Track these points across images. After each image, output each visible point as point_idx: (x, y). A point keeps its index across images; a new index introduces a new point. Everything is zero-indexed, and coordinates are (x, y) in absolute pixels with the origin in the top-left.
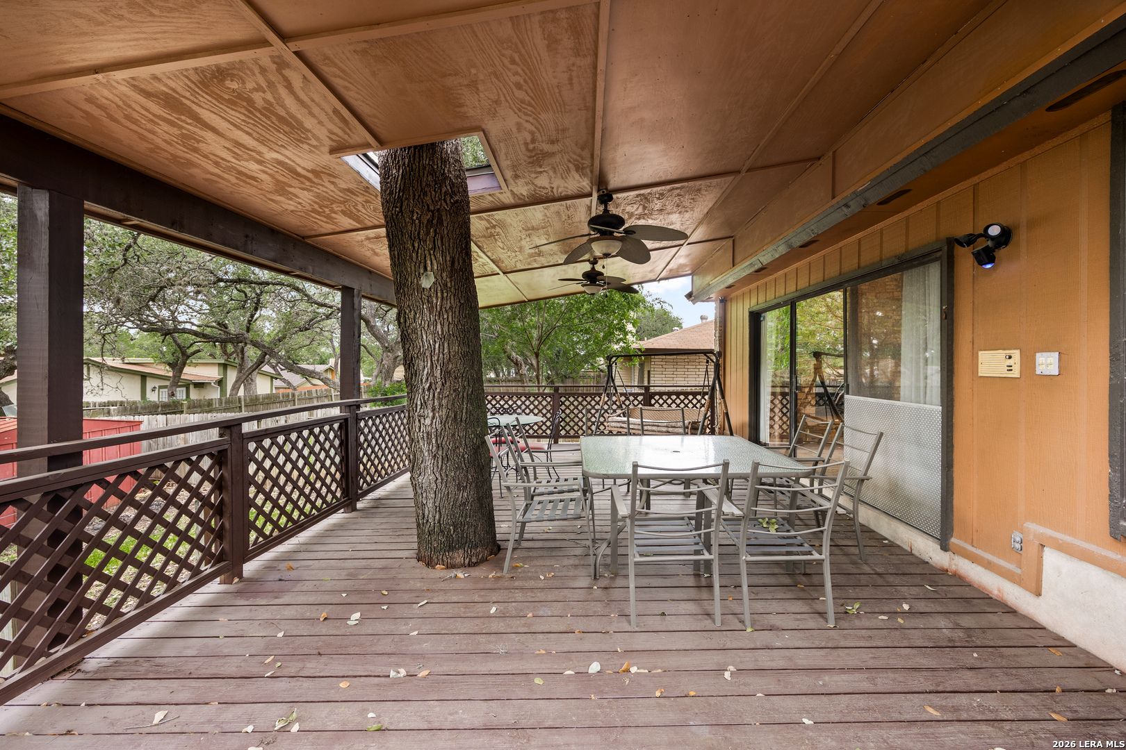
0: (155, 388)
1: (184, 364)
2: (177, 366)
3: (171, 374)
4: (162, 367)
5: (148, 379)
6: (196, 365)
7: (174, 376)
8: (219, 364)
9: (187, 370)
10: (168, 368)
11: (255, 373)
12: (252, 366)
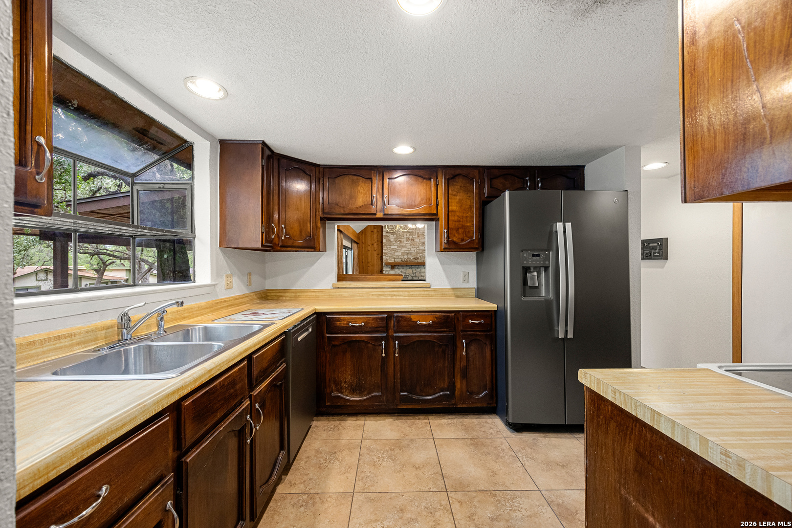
0: (87, 284)
1: (104, 270)
2: (100, 271)
3: (96, 276)
4: (91, 272)
5: (82, 279)
6: (112, 270)
7: (98, 278)
8: (126, 269)
9: (106, 273)
10: (95, 272)
11: (148, 274)
12: (146, 271)
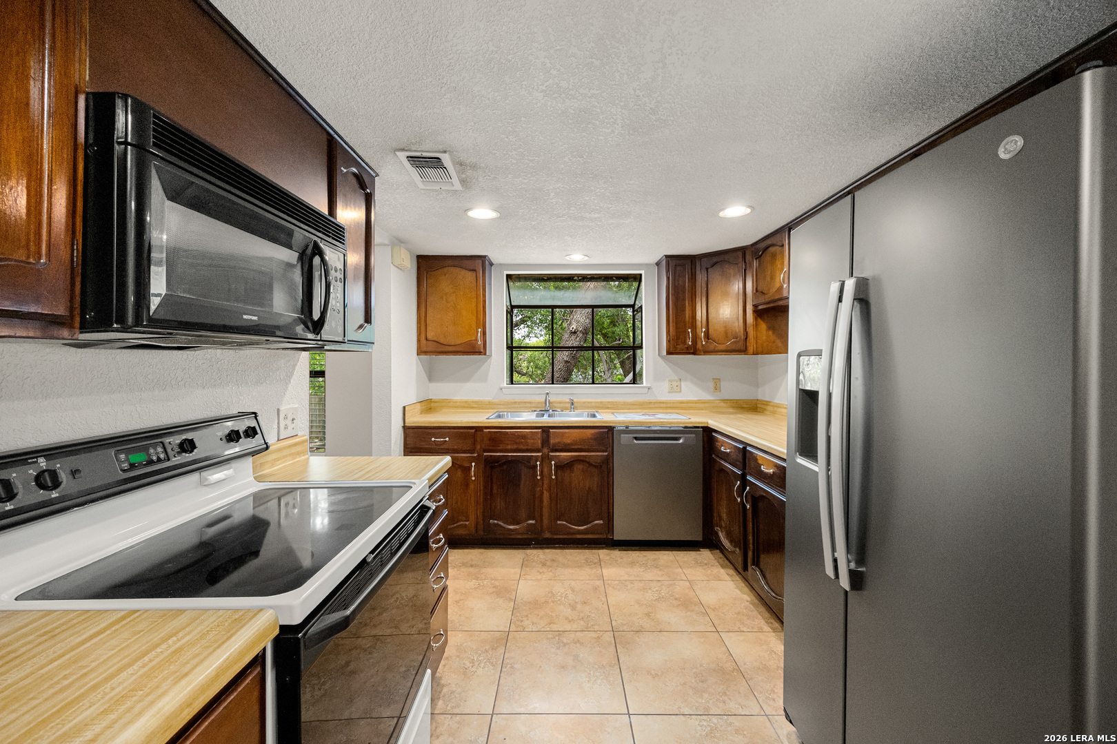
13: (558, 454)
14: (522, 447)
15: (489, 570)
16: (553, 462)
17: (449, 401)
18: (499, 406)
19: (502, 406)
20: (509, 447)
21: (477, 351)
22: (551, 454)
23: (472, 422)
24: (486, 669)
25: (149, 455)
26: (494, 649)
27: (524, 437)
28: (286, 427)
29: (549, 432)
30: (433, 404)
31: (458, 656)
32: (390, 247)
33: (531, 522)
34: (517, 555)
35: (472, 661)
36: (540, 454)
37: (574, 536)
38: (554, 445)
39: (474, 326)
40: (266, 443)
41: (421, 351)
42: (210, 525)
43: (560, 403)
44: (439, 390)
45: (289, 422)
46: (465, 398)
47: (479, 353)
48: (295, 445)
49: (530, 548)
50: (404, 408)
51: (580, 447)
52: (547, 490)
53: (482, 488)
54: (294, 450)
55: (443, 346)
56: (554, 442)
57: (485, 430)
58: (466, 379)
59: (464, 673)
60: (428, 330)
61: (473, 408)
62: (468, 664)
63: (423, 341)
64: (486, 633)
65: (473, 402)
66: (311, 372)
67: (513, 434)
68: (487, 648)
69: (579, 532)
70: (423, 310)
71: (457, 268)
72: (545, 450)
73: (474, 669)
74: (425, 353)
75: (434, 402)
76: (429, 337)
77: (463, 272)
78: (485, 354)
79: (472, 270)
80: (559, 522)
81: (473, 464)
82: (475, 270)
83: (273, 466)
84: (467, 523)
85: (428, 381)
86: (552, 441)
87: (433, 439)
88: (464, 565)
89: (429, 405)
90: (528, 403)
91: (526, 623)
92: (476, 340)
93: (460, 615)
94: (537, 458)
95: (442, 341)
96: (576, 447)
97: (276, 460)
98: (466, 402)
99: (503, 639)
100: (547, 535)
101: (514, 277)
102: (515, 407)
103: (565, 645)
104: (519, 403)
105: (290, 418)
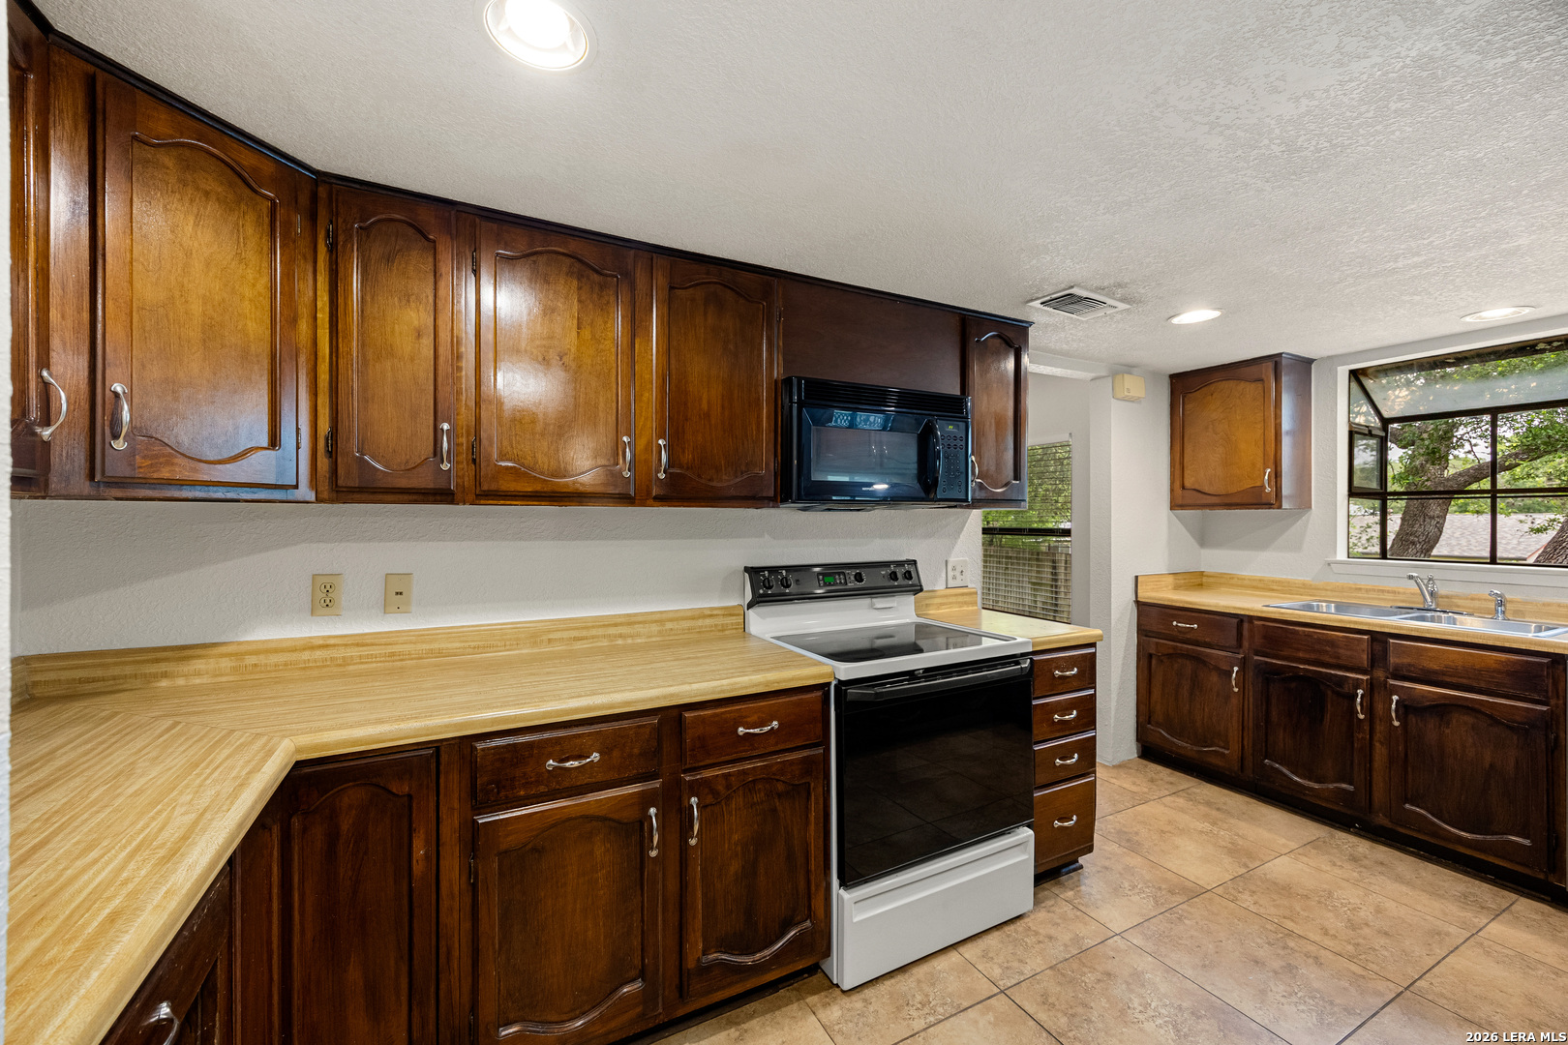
13: (1407, 684)
14: (1327, 659)
15: (1242, 824)
16: (1395, 698)
17: (1232, 577)
18: (1324, 593)
19: (1329, 593)
20: (1301, 655)
21: (1264, 501)
22: (1392, 682)
23: (1235, 608)
24: (1145, 901)
25: (835, 579)
26: (1171, 892)
27: (1332, 643)
28: (954, 578)
29: (1387, 642)
30: (1204, 580)
31: (1121, 874)
32: (1110, 379)
33: (1344, 786)
34: (1312, 830)
35: (1134, 887)
36: (1365, 678)
37: (1450, 846)
38: (1397, 668)
39: (1260, 465)
40: (921, 586)
41: (1174, 505)
42: (878, 638)
43: (1472, 599)
44: (1213, 560)
45: (957, 573)
46: (1259, 574)
47: (1269, 505)
48: (963, 594)
49: (1349, 832)
50: (1137, 577)
51: (1464, 681)
52: (1381, 743)
53: (1251, 706)
54: (960, 599)
55: (1205, 496)
56: (1397, 661)
57: (1256, 622)
58: (1262, 546)
59: (1115, 889)
60: (1186, 475)
61: (1273, 590)
62: (1126, 885)
63: (1178, 491)
64: (1174, 876)
65: (1273, 581)
66: (984, 529)
67: (1309, 635)
68: (1164, 887)
69: (1460, 840)
70: (1178, 448)
71: (1231, 382)
72: (1380, 674)
73: (1129, 893)
74: (1182, 507)
75: (1207, 576)
76: (1187, 484)
77: (1242, 385)
78: (1280, 507)
79: (1256, 380)
80: (1407, 806)
81: (1236, 669)
82: (1262, 380)
83: (938, 608)
84: (1226, 752)
85: (1196, 546)
86: (1393, 660)
87: (1175, 623)
88: (1208, 804)
89: (1198, 580)
90: (1388, 592)
91: (1246, 896)
92: (1263, 487)
93: (1156, 845)
94: (1357, 684)
95: (1206, 489)
96: (1454, 680)
97: (942, 604)
98: (1260, 580)
99: (1194, 893)
100: (1381, 820)
101: (1370, 371)
102: (1359, 598)
103: (1285, 947)
104: (1367, 591)
105: (959, 569)
